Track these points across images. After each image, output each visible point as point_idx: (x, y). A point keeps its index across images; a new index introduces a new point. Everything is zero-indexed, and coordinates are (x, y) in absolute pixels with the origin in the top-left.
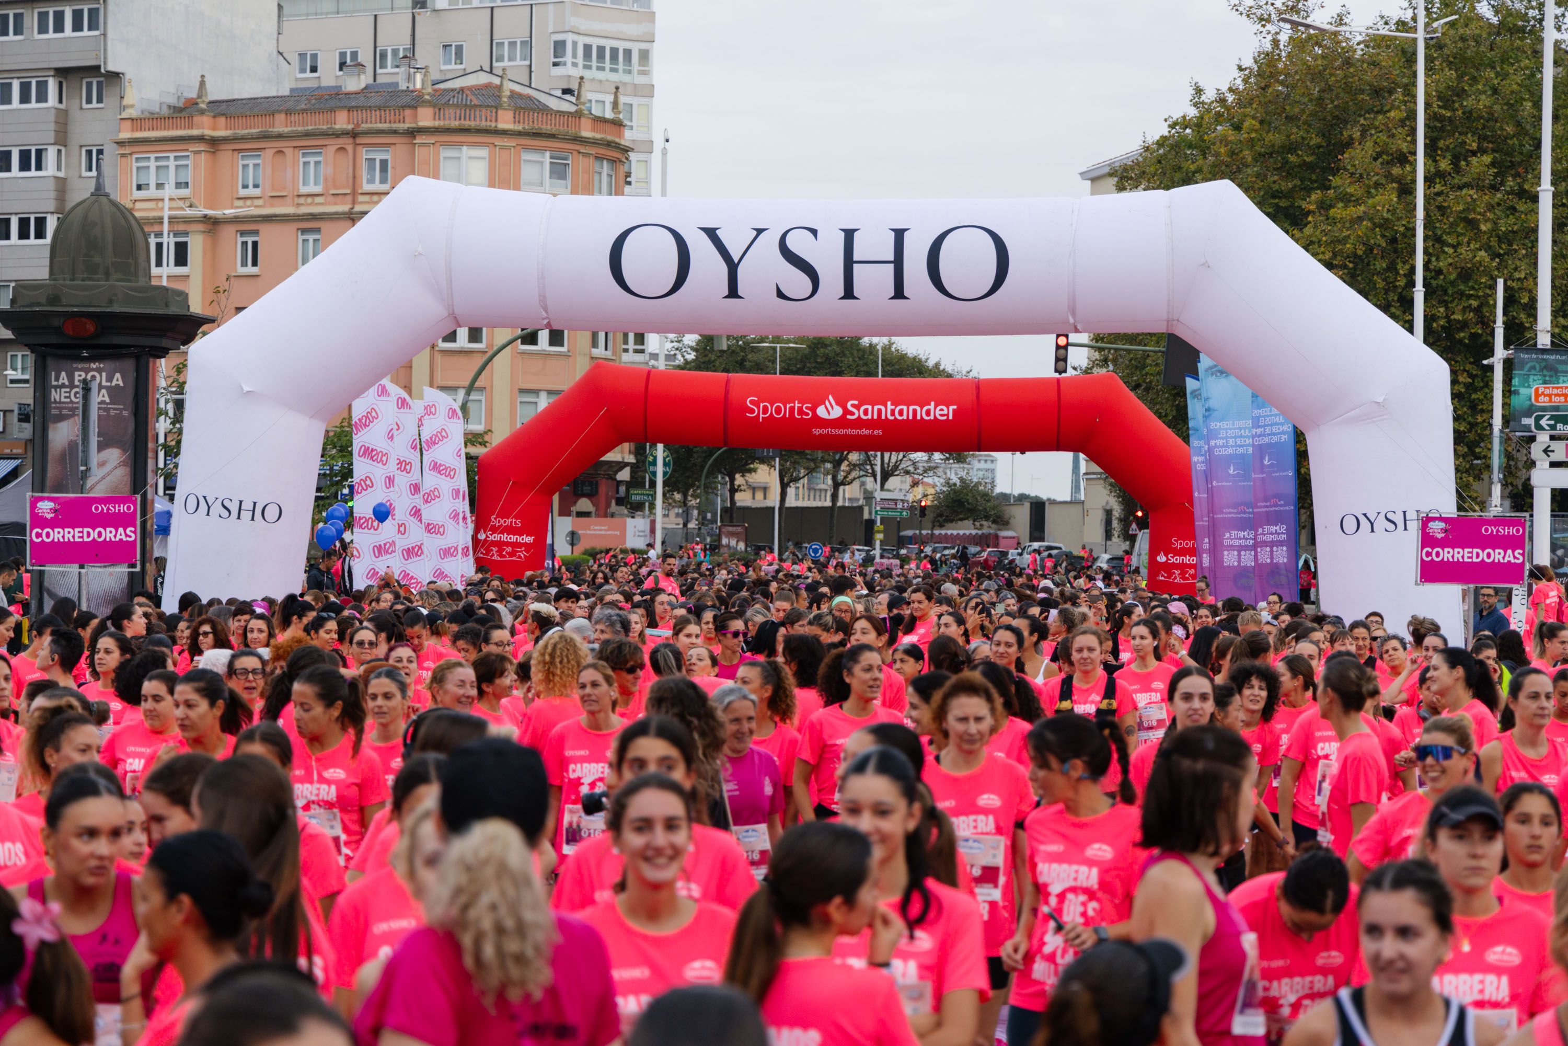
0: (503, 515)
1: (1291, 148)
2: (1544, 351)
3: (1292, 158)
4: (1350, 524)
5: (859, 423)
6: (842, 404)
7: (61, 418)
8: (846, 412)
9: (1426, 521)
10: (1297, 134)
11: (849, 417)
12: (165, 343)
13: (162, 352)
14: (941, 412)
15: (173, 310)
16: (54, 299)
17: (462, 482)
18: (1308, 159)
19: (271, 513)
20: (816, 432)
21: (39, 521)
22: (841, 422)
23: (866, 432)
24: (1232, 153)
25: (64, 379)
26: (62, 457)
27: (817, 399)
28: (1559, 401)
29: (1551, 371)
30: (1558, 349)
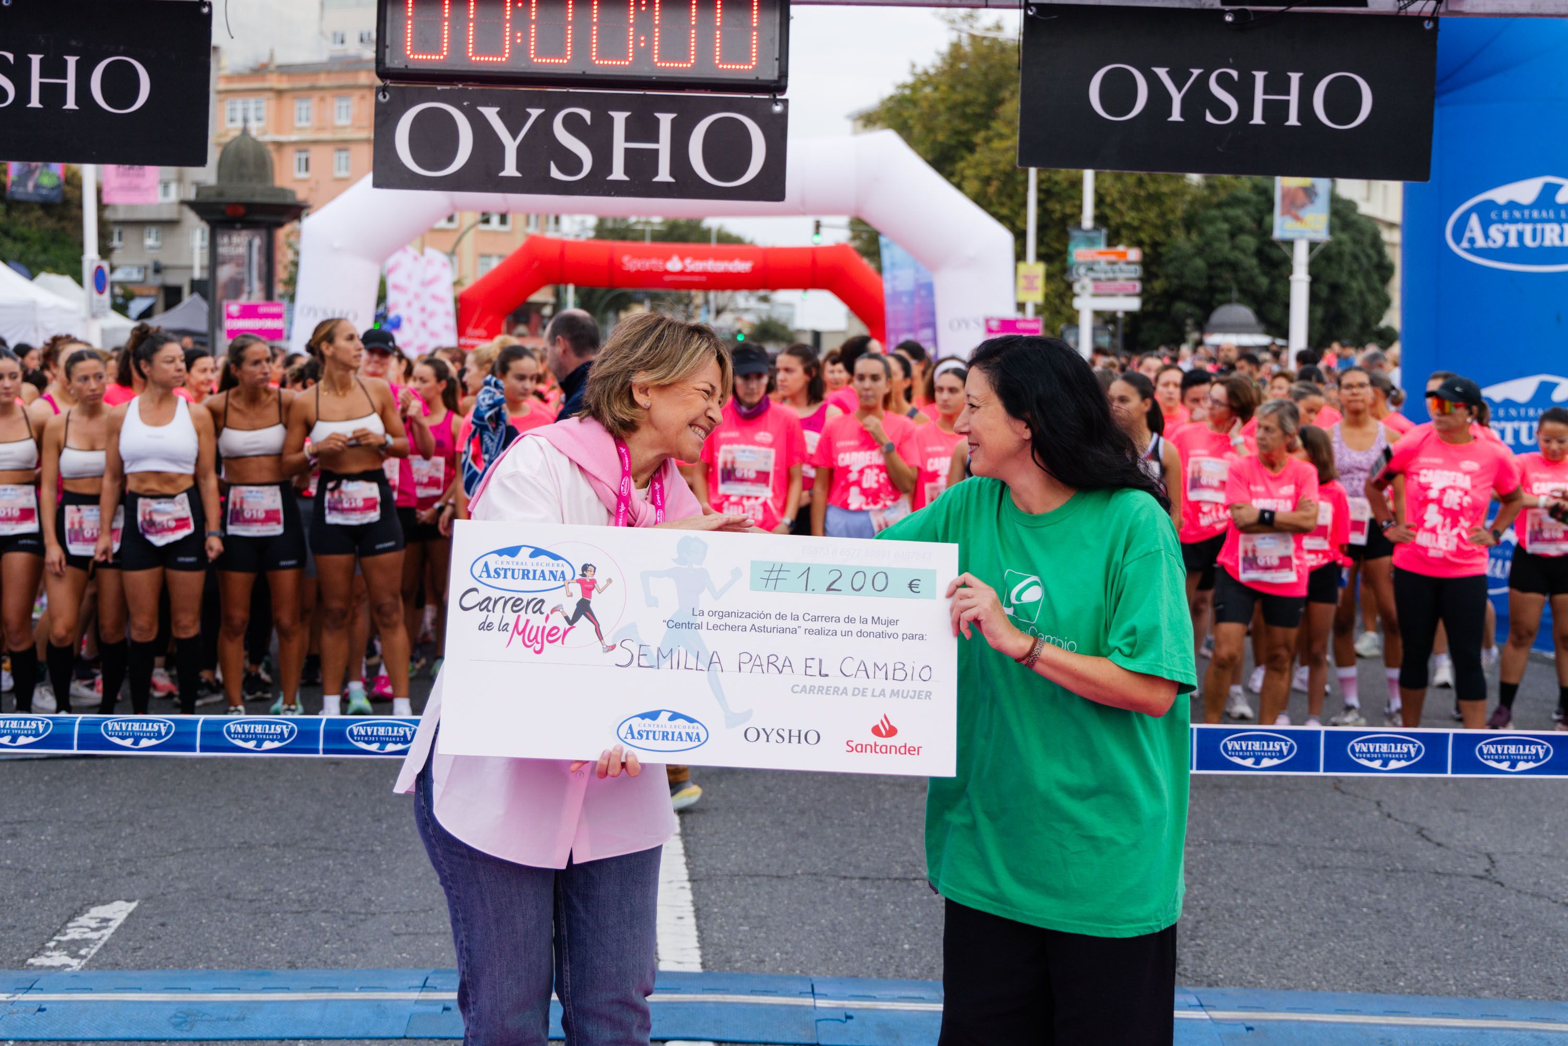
0: (475, 328)
1: (967, 103)
2: (1087, 231)
3: (969, 110)
4: (956, 324)
5: (692, 273)
6: (682, 259)
7: (224, 263)
8: (685, 267)
9: (987, 321)
10: (971, 94)
11: (688, 270)
12: (282, 219)
13: (281, 225)
14: (742, 266)
15: (289, 200)
16: (220, 194)
17: (450, 307)
18: (978, 110)
19: (351, 317)
20: (667, 278)
21: (230, 316)
22: (682, 273)
23: (696, 278)
24: (932, 107)
25: (226, 240)
26: (225, 286)
27: (667, 258)
28: (1089, 259)
29: (1091, 242)
30: (1095, 228)
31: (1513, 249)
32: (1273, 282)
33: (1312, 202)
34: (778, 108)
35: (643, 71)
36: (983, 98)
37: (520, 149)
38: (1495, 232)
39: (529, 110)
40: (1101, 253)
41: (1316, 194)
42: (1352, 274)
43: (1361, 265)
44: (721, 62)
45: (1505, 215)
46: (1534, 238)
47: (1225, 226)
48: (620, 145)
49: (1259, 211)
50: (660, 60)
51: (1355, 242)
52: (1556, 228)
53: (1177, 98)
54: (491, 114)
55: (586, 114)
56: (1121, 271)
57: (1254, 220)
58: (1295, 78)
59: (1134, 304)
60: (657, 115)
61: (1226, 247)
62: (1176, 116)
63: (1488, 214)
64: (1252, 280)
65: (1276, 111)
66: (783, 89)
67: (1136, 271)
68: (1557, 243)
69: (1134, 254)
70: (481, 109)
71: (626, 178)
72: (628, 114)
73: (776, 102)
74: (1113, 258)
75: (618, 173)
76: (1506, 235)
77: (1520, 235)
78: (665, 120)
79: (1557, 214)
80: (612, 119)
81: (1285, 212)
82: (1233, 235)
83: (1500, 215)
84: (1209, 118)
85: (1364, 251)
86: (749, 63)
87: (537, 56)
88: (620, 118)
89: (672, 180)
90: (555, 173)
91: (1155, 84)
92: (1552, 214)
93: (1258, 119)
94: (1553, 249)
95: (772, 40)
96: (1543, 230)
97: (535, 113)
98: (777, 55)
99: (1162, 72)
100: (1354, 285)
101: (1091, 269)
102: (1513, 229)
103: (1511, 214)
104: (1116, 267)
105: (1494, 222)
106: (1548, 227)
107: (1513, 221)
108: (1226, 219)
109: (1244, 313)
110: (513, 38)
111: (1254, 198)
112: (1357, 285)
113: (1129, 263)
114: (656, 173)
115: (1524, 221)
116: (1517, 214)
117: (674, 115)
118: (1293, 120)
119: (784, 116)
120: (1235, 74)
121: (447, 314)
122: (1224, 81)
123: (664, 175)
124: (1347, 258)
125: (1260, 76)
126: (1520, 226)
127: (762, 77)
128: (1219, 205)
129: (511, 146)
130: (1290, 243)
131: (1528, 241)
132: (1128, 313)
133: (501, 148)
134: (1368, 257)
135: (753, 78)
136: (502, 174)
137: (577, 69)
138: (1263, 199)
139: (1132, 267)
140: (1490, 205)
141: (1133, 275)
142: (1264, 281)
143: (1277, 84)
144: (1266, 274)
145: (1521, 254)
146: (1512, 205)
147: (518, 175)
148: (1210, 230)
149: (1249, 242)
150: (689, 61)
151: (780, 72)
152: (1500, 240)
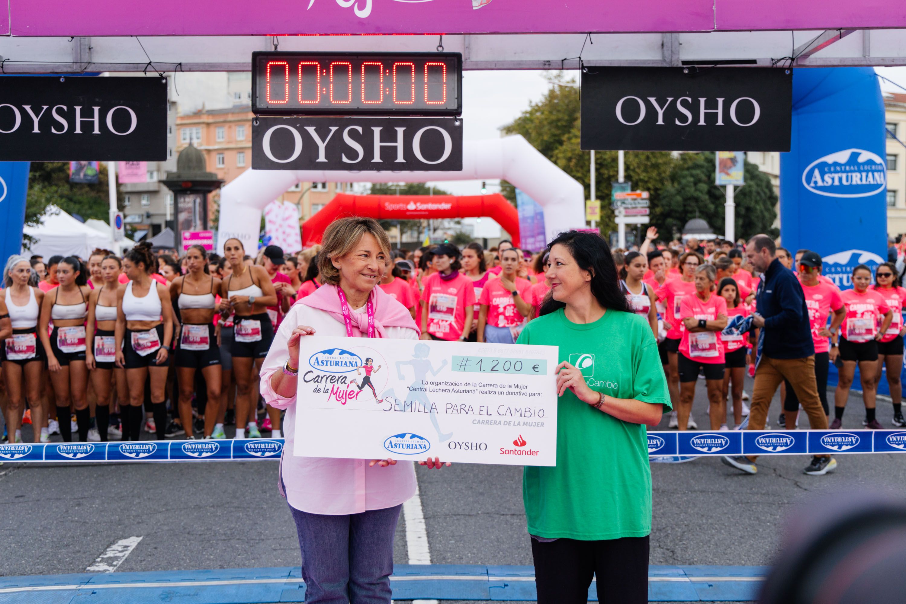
0: (311, 241)
1: (558, 120)
2: (621, 184)
3: (559, 124)
5: (421, 211)
6: (415, 203)
7: (181, 212)
8: (417, 207)
10: (560, 116)
11: (419, 209)
12: (212, 188)
13: (210, 191)
14: (446, 206)
15: (214, 179)
16: (179, 176)
17: (298, 231)
18: (564, 123)
19: (247, 237)
20: (408, 213)
21: (185, 239)
22: (415, 210)
23: (423, 213)
24: (540, 122)
25: (182, 200)
26: (183, 223)
27: (408, 203)
28: (622, 198)
29: (623, 189)
30: (625, 182)
31: (837, 186)
32: (716, 207)
33: (735, 165)
34: (457, 123)
35: (388, 106)
36: (566, 118)
37: (326, 148)
38: (828, 178)
39: (331, 128)
40: (628, 195)
41: (737, 162)
42: (757, 202)
43: (761, 197)
44: (428, 100)
45: (832, 169)
46: (847, 181)
47: (692, 179)
48: (377, 144)
49: (709, 171)
50: (397, 101)
51: (758, 185)
52: (858, 175)
53: (660, 113)
54: (311, 130)
55: (360, 129)
56: (639, 203)
57: (706, 176)
58: (720, 101)
59: (646, 220)
60: (396, 128)
61: (692, 189)
62: (660, 122)
63: (823, 168)
64: (706, 206)
65: (711, 118)
66: (460, 114)
67: (647, 203)
68: (859, 182)
69: (645, 195)
70: (306, 128)
71: (381, 161)
72: (381, 128)
73: (456, 120)
74: (635, 197)
75: (377, 158)
76: (833, 179)
77: (840, 179)
78: (400, 131)
79: (859, 168)
80: (373, 131)
81: (721, 171)
82: (695, 184)
83: (830, 169)
84: (677, 122)
85: (762, 190)
86: (442, 101)
87: (334, 100)
88: (377, 131)
89: (404, 161)
90: (345, 159)
91: (649, 105)
92: (856, 168)
93: (702, 122)
94: (857, 186)
95: (454, 89)
96: (852, 176)
97: (334, 129)
98: (456, 96)
99: (652, 100)
100: (758, 207)
101: (624, 203)
102: (836, 176)
103: (835, 169)
104: (636, 202)
105: (826, 173)
106: (854, 175)
107: (836, 172)
108: (692, 176)
109: (702, 223)
110: (321, 91)
111: (706, 164)
112: (759, 207)
113: (643, 199)
114: (396, 158)
115: (842, 172)
116: (838, 168)
117: (404, 128)
118: (720, 122)
119: (460, 127)
120: (690, 99)
121: (296, 234)
122: (684, 104)
123: (400, 159)
124: (754, 194)
125: (702, 101)
126: (840, 175)
127: (449, 108)
128: (688, 169)
129: (322, 146)
130: (724, 187)
131: (844, 182)
132: (643, 225)
133: (317, 147)
134: (765, 193)
135: (444, 108)
136: (318, 161)
137: (354, 106)
138: (710, 165)
139: (645, 201)
140: (825, 164)
141: (645, 205)
142: (712, 207)
143: (711, 104)
144: (713, 203)
145: (841, 189)
146: (836, 164)
147: (326, 161)
148: (684, 181)
149: (704, 187)
150: (411, 101)
151: (458, 105)
152: (830, 182)
